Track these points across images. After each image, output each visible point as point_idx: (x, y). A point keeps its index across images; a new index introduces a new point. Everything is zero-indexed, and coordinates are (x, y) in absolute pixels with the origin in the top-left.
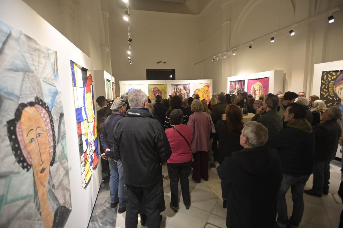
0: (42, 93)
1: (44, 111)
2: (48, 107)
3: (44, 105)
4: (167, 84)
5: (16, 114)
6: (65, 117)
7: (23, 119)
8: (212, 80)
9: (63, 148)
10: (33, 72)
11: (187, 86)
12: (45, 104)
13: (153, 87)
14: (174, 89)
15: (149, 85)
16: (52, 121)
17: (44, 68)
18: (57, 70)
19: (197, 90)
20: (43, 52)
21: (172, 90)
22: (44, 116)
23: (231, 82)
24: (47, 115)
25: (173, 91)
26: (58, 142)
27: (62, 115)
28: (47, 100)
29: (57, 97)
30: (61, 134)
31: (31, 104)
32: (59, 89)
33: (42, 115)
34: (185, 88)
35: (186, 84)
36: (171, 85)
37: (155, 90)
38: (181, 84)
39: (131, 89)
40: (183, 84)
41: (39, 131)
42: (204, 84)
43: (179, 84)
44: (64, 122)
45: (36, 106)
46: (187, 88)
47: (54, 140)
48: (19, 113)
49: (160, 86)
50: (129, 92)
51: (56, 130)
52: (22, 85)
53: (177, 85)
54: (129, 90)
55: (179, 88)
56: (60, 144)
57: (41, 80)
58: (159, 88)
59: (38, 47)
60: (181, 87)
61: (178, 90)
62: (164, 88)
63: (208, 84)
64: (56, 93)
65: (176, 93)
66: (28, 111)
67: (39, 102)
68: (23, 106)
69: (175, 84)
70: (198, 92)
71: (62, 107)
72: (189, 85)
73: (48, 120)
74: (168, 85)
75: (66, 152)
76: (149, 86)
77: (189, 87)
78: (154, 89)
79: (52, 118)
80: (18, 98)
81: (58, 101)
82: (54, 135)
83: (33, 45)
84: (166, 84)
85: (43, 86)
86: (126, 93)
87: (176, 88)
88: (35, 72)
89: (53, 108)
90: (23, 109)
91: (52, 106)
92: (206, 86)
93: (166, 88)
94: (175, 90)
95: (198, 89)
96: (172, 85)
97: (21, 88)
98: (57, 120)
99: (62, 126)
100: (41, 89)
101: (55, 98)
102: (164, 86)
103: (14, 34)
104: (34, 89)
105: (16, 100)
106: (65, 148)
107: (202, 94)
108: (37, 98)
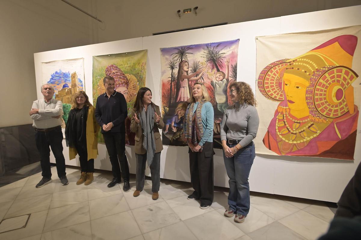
11: (226, 52)
13: (107, 63)
14: (172, 68)
19: (275, 65)
21: (163, 73)
25: (167, 76)
34: (215, 62)
35: (219, 45)
36: (159, 53)
38: (197, 47)
39: (56, 73)
40: (207, 45)
43: (190, 47)
49: (125, 59)
50: (52, 81)
53: (182, 51)
54: (53, 77)
55: (191, 64)
58: (125, 65)
60: (199, 57)
61: (188, 69)
62: (137, 67)
65: (178, 80)
69: (176, 48)
70: (282, 75)
72: (233, 47)
74: (149, 54)
76: (96, 63)
84: (145, 52)
87: (177, 65)
92: (337, 44)
93: (144, 66)
94: (176, 71)
95: (282, 62)
96: (164, 51)
102: (136, 58)
107: (307, 84)
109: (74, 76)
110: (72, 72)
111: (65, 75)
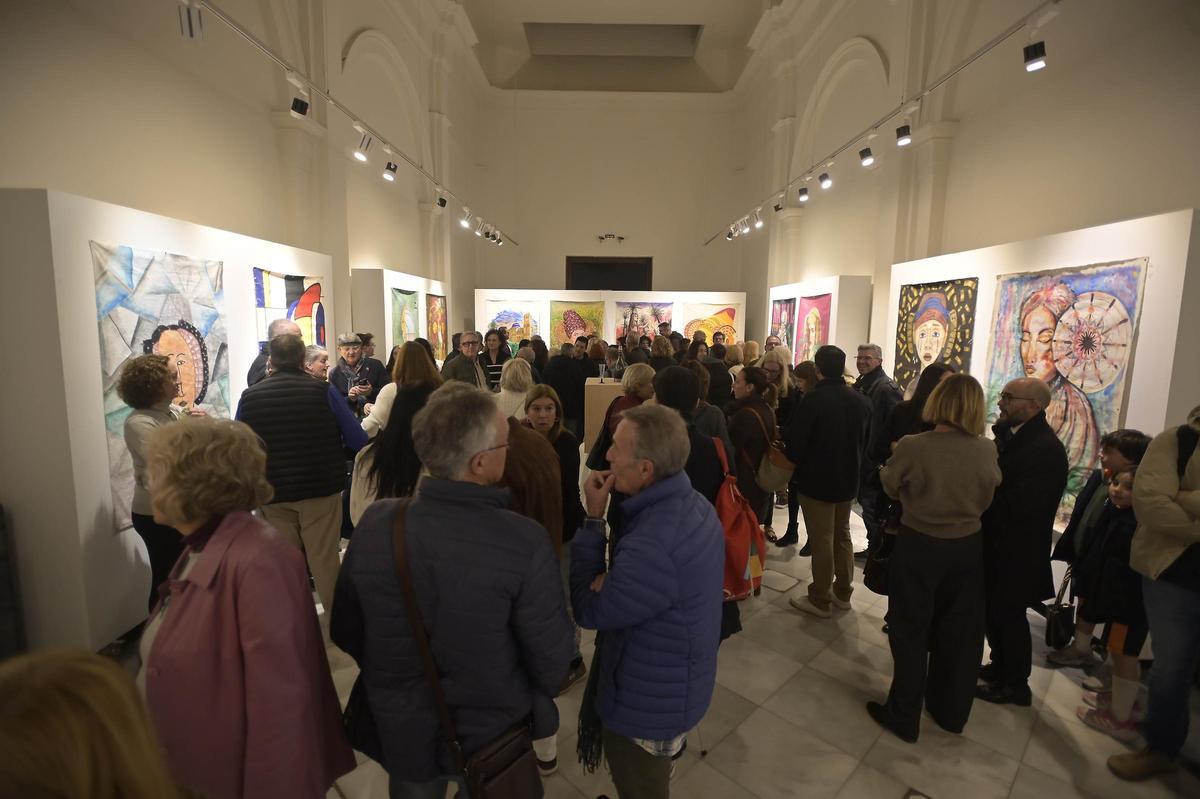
0: (190, 317)
1: (192, 337)
2: (199, 333)
3: (192, 330)
4: (603, 302)
5: (153, 335)
6: (230, 351)
7: (161, 341)
8: (745, 294)
9: (222, 391)
10: (178, 293)
11: (664, 311)
12: (194, 329)
13: (564, 309)
14: (625, 318)
15: (554, 302)
16: (203, 351)
17: (196, 286)
18: (221, 286)
19: (694, 322)
20: (196, 268)
21: (617, 321)
22: (191, 343)
23: (774, 302)
24: (195, 342)
25: (621, 324)
26: (213, 380)
27: (224, 347)
28: (199, 325)
29: (216, 322)
30: (220, 372)
31: (174, 327)
32: (220, 311)
33: (188, 341)
34: (656, 315)
35: (660, 304)
36: (615, 305)
37: (569, 319)
38: (645, 304)
39: (505, 311)
40: (652, 304)
41: (181, 358)
42: (718, 307)
43: (639, 304)
44: (227, 356)
45: (180, 329)
46: (664, 315)
47: (205, 375)
48: (157, 335)
49: (583, 306)
51: (211, 364)
52: (164, 306)
53: (633, 306)
55: (640, 315)
56: (216, 383)
57: (191, 301)
58: (582, 312)
59: (188, 263)
60: (646, 312)
61: (638, 319)
62: (595, 314)
63: (732, 307)
64: (216, 317)
65: (629, 327)
66: (168, 335)
67: (184, 326)
68: (163, 328)
69: (628, 303)
71: (224, 335)
72: (669, 307)
73: (198, 348)
74: (606, 305)
75: (227, 397)
76: (553, 307)
77: (670, 314)
78: (565, 314)
79: (205, 347)
80: (158, 320)
81: (218, 327)
82: (206, 369)
83: (182, 262)
85: (192, 308)
87: (629, 316)
88: (182, 292)
89: (209, 334)
90: (162, 331)
91: (206, 333)
92: (726, 313)
93: (601, 314)
94: (628, 320)
95: (698, 320)
96: (619, 304)
97: (162, 310)
98: (214, 351)
99: (223, 361)
100: (189, 311)
101: (213, 323)
102: (594, 307)
103: (157, 258)
104: (180, 312)
105: (154, 321)
106: (226, 392)
108: (182, 322)
109: (527, 317)
110: (524, 312)
111: (517, 315)
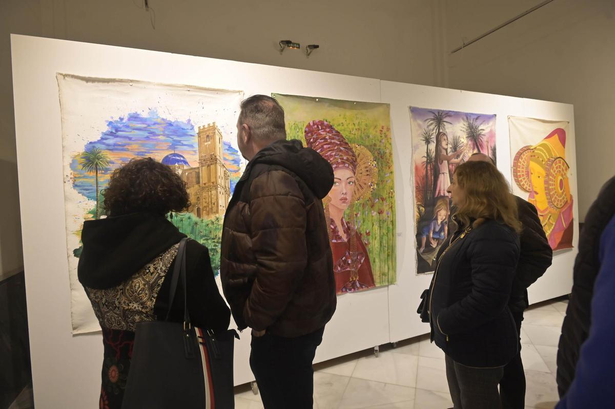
4: (388, 105)
11: (484, 128)
14: (428, 141)
19: (524, 151)
21: (415, 148)
25: (421, 155)
34: (474, 138)
35: (478, 117)
36: (408, 114)
38: (456, 115)
39: (135, 117)
40: (467, 116)
43: (448, 114)
46: (484, 139)
53: (440, 117)
54: (115, 130)
55: (450, 137)
60: (459, 131)
61: (447, 146)
62: (374, 132)
63: (562, 126)
65: (434, 162)
69: (431, 111)
70: (528, 163)
72: (492, 122)
77: (492, 135)
84: (385, 107)
86: (81, 149)
87: (434, 137)
92: (557, 136)
93: (385, 132)
94: (432, 146)
95: (528, 148)
96: (416, 112)
102: (370, 115)
107: (544, 173)
109: (208, 134)
110: (200, 123)
111: (175, 129)
